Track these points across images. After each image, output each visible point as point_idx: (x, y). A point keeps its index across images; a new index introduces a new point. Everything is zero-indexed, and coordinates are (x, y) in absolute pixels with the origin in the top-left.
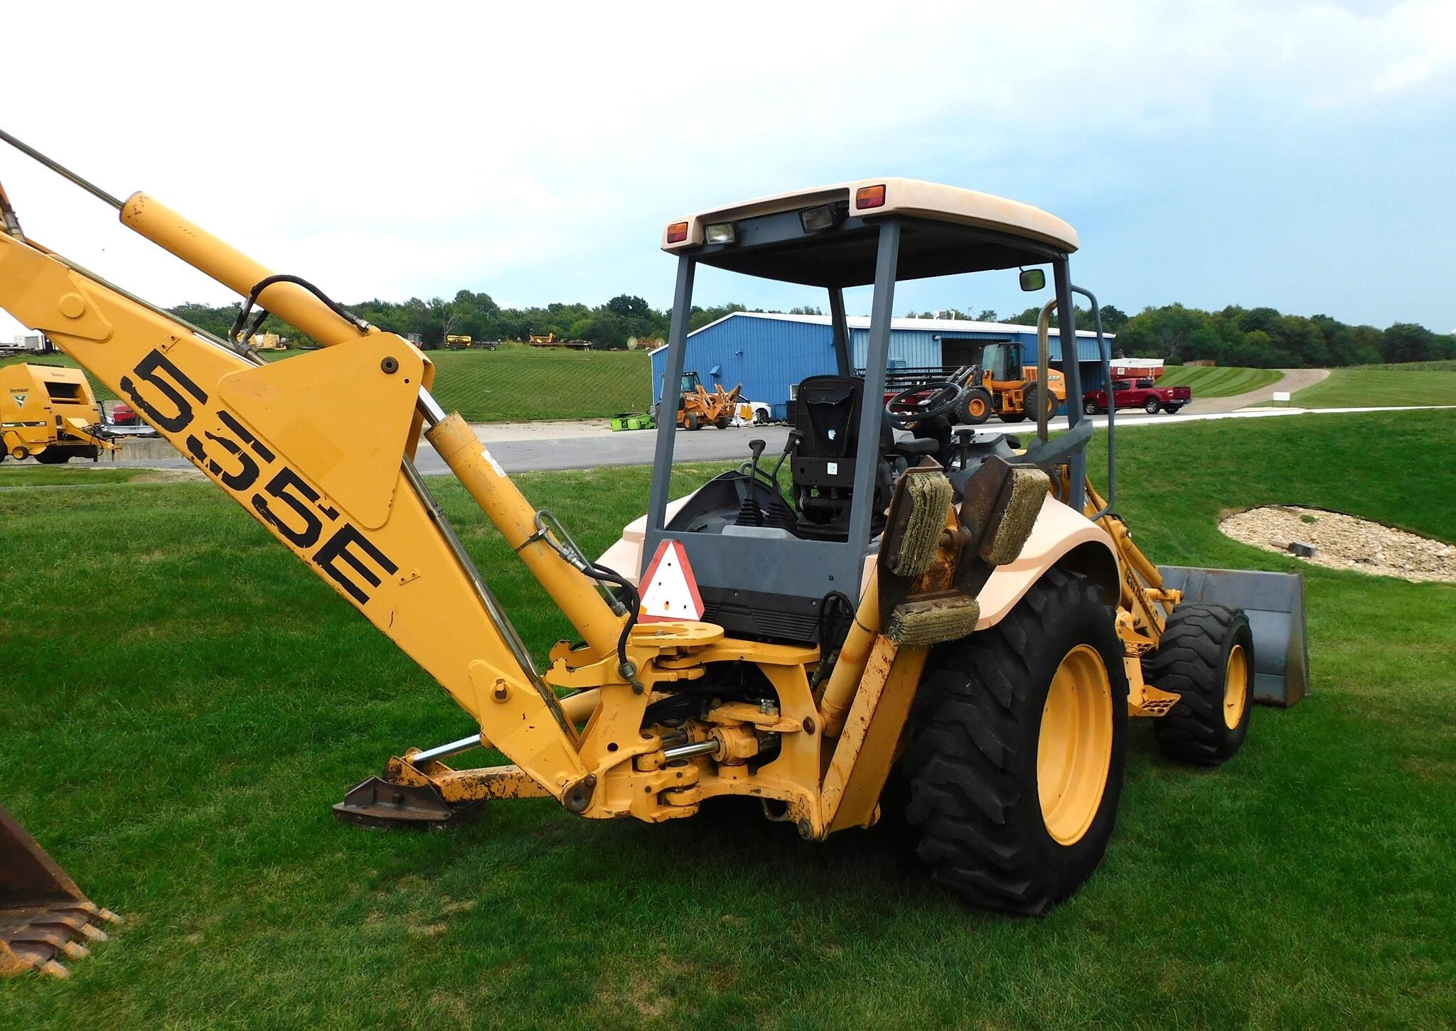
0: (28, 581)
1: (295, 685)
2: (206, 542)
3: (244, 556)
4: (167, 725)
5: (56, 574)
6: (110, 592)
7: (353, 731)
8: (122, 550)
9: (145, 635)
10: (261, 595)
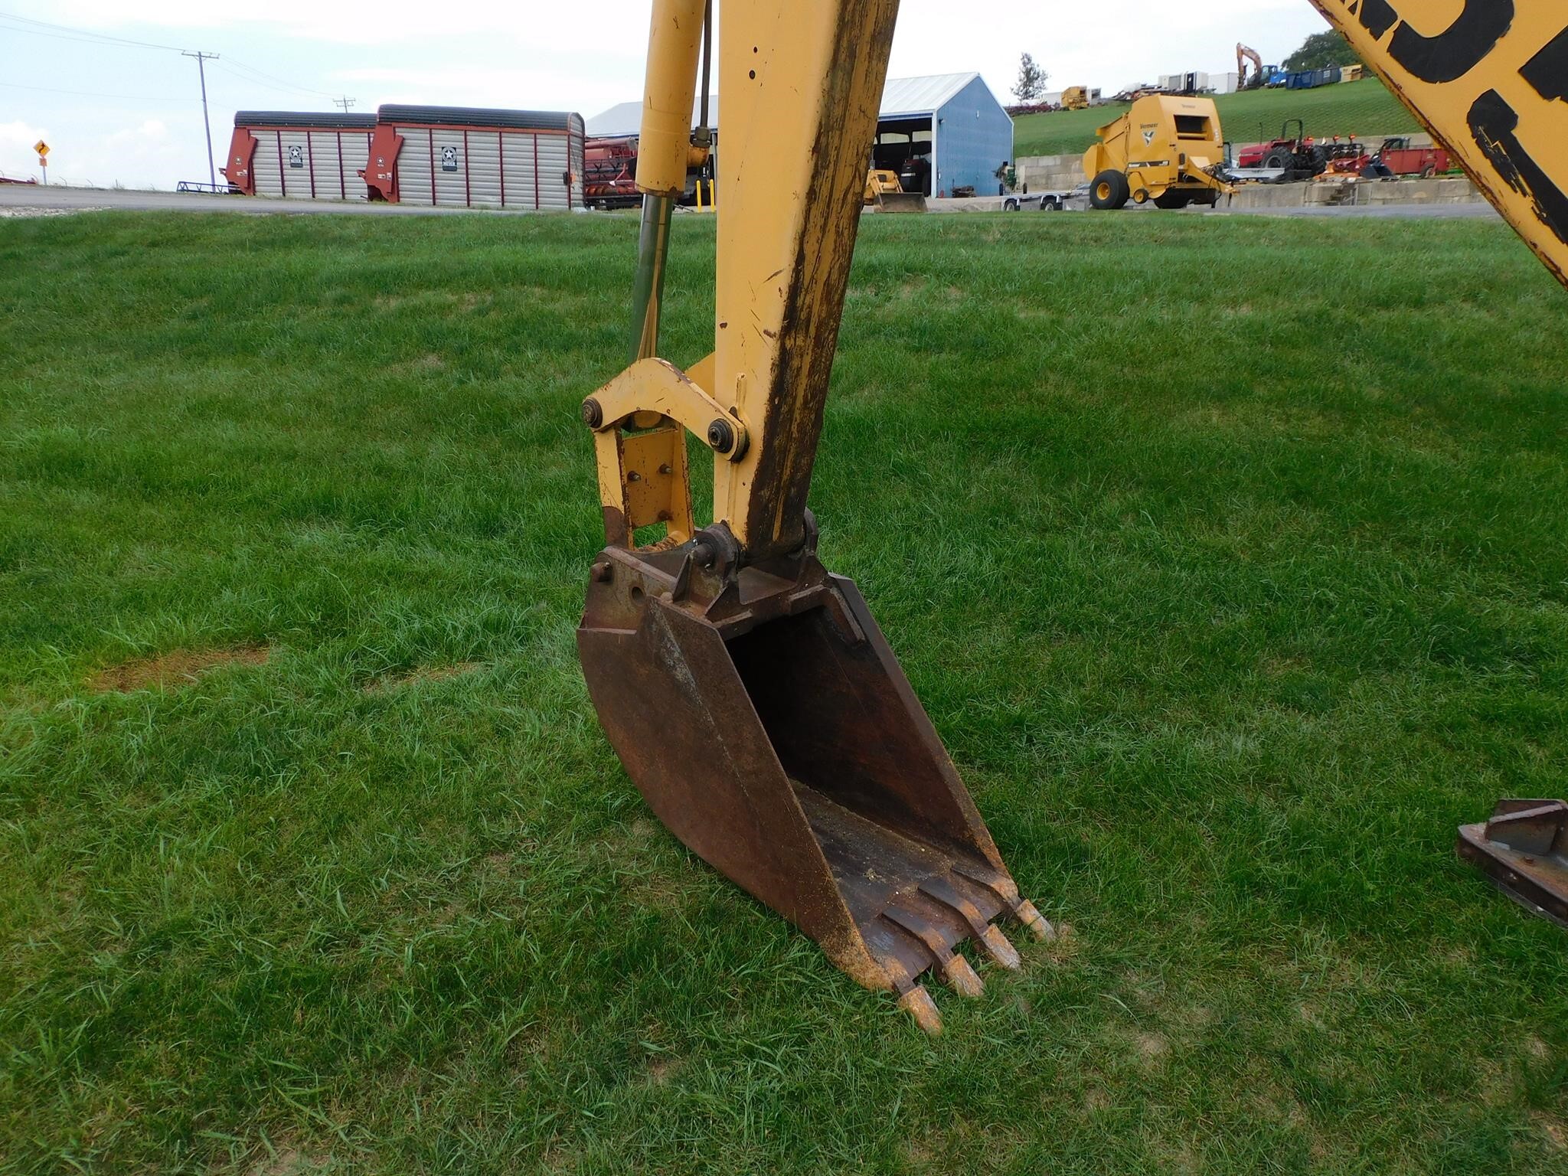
0: (1087, 329)
1: (1414, 542)
2: (1312, 297)
3: (1362, 321)
4: (1205, 565)
5: (1119, 323)
6: (1176, 354)
7: (1507, 654)
8: (1201, 299)
9: (1206, 420)
10: (1378, 383)
